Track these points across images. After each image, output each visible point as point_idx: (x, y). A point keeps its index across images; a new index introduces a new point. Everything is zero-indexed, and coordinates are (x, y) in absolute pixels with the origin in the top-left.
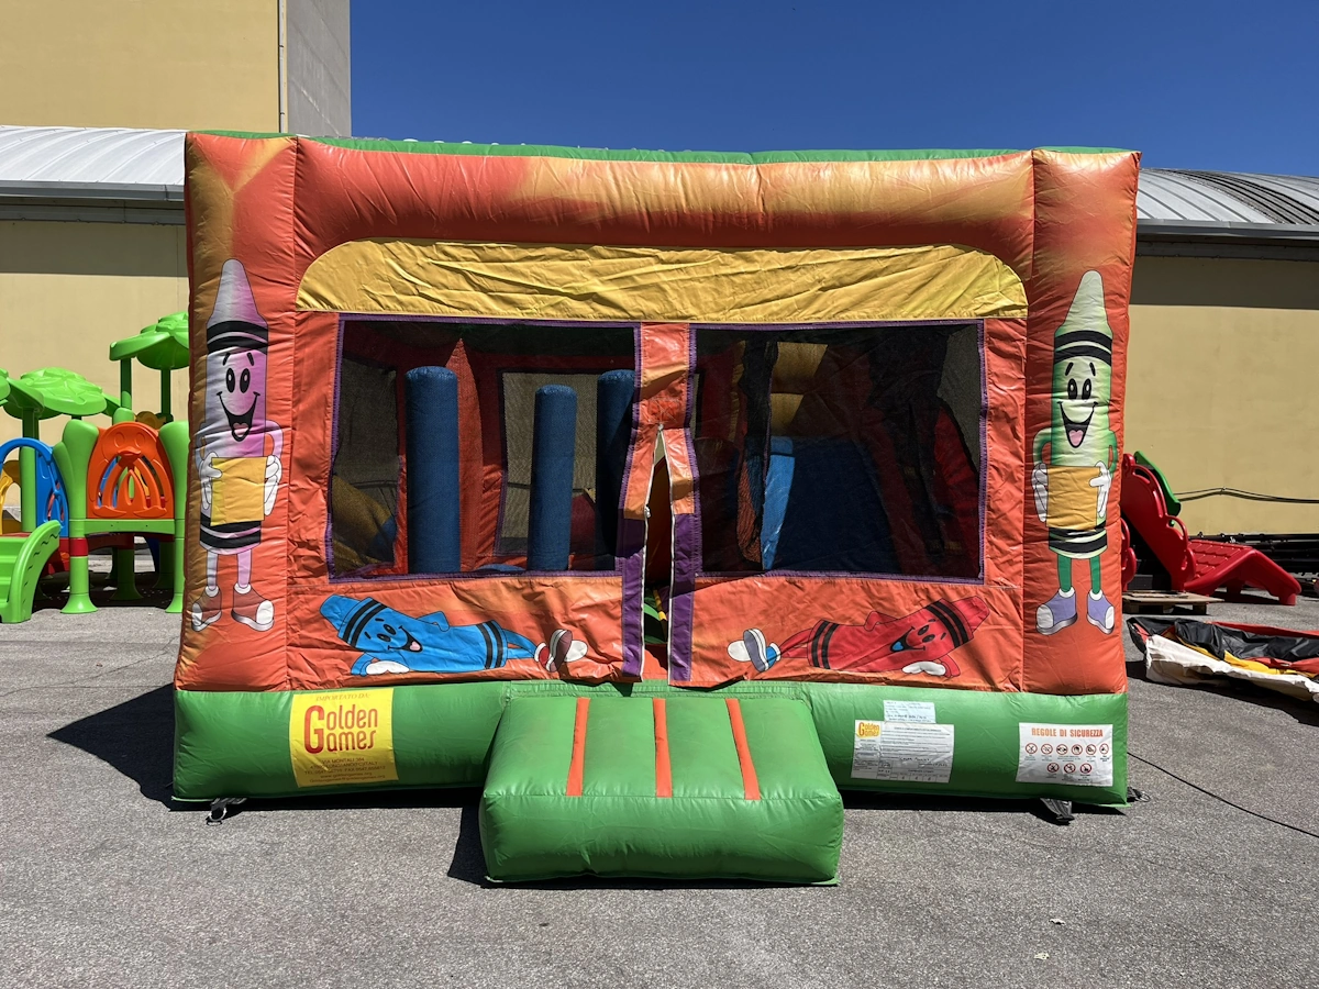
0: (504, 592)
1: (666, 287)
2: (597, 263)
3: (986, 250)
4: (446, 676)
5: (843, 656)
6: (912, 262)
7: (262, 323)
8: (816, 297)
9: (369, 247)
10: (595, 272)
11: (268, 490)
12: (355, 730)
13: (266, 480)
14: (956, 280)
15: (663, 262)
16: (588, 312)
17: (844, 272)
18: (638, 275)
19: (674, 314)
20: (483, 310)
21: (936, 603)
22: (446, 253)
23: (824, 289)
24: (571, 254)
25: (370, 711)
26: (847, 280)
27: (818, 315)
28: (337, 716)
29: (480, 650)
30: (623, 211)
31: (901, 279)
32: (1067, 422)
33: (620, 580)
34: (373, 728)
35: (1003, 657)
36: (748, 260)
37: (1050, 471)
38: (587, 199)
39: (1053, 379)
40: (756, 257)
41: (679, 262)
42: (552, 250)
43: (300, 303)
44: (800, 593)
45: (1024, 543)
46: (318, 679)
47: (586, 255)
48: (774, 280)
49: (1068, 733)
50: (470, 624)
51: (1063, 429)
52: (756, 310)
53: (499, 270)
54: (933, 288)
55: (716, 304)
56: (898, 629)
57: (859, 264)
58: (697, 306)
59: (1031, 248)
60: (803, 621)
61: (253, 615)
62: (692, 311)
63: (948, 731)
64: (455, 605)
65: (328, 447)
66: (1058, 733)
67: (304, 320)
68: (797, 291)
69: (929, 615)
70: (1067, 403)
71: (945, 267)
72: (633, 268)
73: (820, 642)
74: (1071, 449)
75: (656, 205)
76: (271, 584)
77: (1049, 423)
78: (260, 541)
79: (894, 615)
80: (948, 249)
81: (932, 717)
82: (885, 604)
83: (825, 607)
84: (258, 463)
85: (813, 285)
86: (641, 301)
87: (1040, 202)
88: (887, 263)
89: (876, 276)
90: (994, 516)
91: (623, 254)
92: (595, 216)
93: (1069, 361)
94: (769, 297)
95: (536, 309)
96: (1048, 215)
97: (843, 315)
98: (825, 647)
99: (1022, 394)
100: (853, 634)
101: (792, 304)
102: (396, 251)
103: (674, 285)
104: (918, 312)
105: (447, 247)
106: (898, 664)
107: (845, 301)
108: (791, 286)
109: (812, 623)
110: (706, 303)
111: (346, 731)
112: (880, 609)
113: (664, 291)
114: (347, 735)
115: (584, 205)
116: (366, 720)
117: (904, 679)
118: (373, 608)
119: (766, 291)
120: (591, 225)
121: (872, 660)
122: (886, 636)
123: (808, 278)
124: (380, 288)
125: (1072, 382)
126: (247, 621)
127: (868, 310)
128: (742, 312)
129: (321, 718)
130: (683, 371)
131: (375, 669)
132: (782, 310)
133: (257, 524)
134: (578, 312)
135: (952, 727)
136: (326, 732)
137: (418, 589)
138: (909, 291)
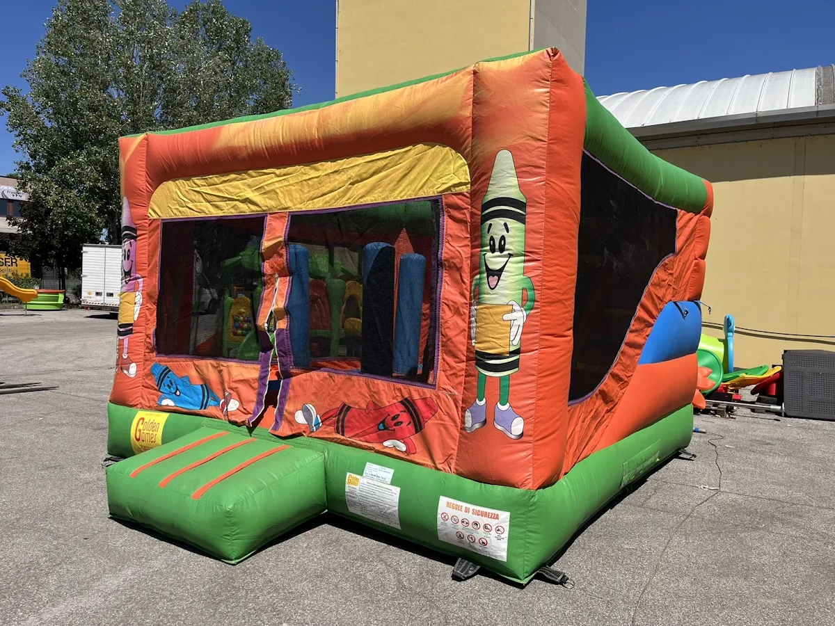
0: (210, 367)
1: (278, 191)
2: (250, 181)
3: (444, 144)
4: (186, 410)
5: (352, 429)
6: (400, 159)
7: (134, 226)
8: (348, 189)
9: (170, 184)
10: (249, 186)
11: (136, 308)
12: (151, 432)
13: (135, 303)
14: (424, 170)
15: (278, 176)
16: (246, 209)
17: (362, 171)
18: (266, 185)
19: (281, 207)
20: (207, 212)
21: (406, 399)
22: (195, 184)
23: (352, 184)
24: (240, 177)
25: (158, 424)
26: (364, 176)
27: (349, 201)
28: (147, 424)
29: (199, 399)
30: (256, 150)
31: (398, 170)
32: (488, 270)
33: (259, 366)
34: (157, 432)
35: (444, 446)
36: (317, 170)
37: (479, 307)
39: (481, 237)
40: (320, 167)
41: (285, 175)
42: (233, 176)
43: (149, 215)
44: (333, 384)
45: (467, 361)
46: (148, 405)
47: (247, 177)
48: (328, 180)
49: (471, 511)
50: (198, 383)
51: (485, 275)
52: (319, 200)
53: (213, 190)
54: (412, 176)
55: (301, 198)
56: (382, 414)
57: (371, 164)
58: (291, 201)
59: (470, 138)
60: (334, 403)
61: (128, 369)
62: (290, 204)
63: (396, 490)
64: (194, 373)
65: (157, 286)
66: (464, 509)
67: (151, 223)
68: (341, 185)
69: (402, 408)
70: (489, 254)
71: (419, 160)
72: (265, 181)
73: (341, 417)
74: (490, 291)
75: (269, 142)
76: (136, 355)
77: (478, 271)
78: (131, 333)
79: (380, 404)
80: (420, 147)
82: (376, 396)
83: (346, 395)
84: (132, 295)
85: (347, 181)
86: (267, 200)
87: (477, 102)
88: (383, 163)
89: (381, 172)
90: (445, 340)
91: (261, 174)
92: (244, 154)
93: (489, 222)
94: (325, 191)
95: (227, 210)
96: (484, 112)
97: (362, 200)
98: (343, 421)
99: (468, 250)
100: (359, 415)
101: (335, 195)
102: (179, 185)
103: (282, 189)
104: (403, 194)
105: (196, 180)
106: (381, 440)
107: (362, 191)
108: (336, 183)
109: (338, 405)
110: (296, 199)
111: (148, 432)
112: (374, 400)
113: (277, 193)
114: (148, 434)
115: (240, 148)
116: (155, 428)
117: (383, 450)
118: (167, 371)
119: (324, 188)
120: (244, 159)
121: (368, 434)
122: (376, 418)
123: (343, 177)
124: (174, 204)
125: (492, 239)
126: (125, 372)
127: (375, 195)
128: (313, 202)
129: (142, 424)
130: (281, 242)
131: (165, 402)
132: (331, 199)
133: (131, 325)
134: (242, 210)
135: (399, 489)
136: (142, 431)
137: (181, 363)
138: (397, 179)
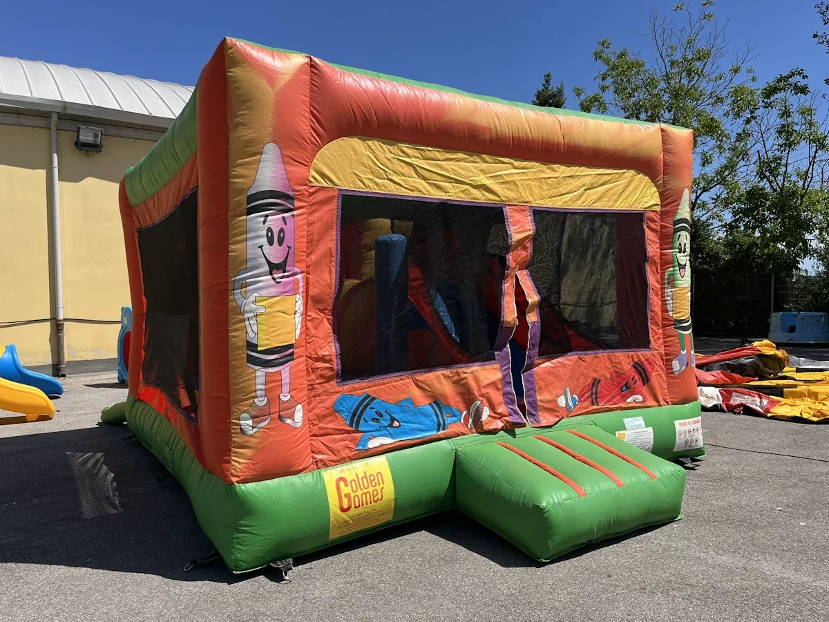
0: (444, 381)
1: (518, 183)
2: (484, 166)
3: (646, 174)
4: (417, 441)
5: (603, 397)
6: (619, 178)
7: (291, 193)
8: (583, 194)
9: (356, 142)
10: (483, 171)
11: (297, 320)
12: (371, 489)
13: (295, 313)
14: (635, 189)
15: (515, 168)
16: (481, 197)
17: (594, 181)
19: (522, 200)
20: (424, 192)
21: (636, 363)
22: (403, 152)
23: (585, 190)
24: (471, 159)
25: (377, 474)
26: (595, 185)
27: (584, 204)
28: (357, 480)
29: (433, 421)
30: (501, 135)
31: (616, 186)
32: (679, 264)
33: (498, 366)
34: (382, 486)
35: (662, 388)
36: (553, 170)
37: (673, 290)
38: (485, 125)
39: (673, 242)
40: (557, 169)
41: (523, 168)
42: (461, 155)
43: (312, 179)
44: (584, 364)
45: (662, 328)
46: (335, 458)
48: (564, 183)
49: (691, 423)
50: (424, 403)
51: (677, 268)
52: (558, 200)
53: (432, 165)
54: (626, 193)
55: (541, 195)
56: (624, 379)
57: (599, 177)
58: (532, 195)
59: (662, 175)
60: (586, 380)
61: (292, 416)
62: (531, 199)
63: (650, 429)
64: (416, 392)
65: (333, 287)
66: (687, 424)
67: (313, 193)
68: (575, 190)
69: (634, 370)
70: (678, 254)
71: (631, 181)
73: (594, 391)
74: (681, 278)
75: (517, 133)
77: (672, 265)
78: (293, 359)
79: (622, 371)
80: (632, 172)
81: (644, 425)
82: (619, 366)
83: (595, 371)
84: (291, 299)
85: (581, 187)
86: (506, 191)
87: (665, 151)
88: (609, 177)
89: (605, 184)
90: (653, 314)
91: (497, 161)
92: (487, 136)
93: (679, 233)
94: (563, 192)
95: (454, 194)
96: (670, 158)
97: (594, 205)
98: (596, 393)
99: (658, 250)
100: (606, 384)
101: (573, 198)
102: (374, 148)
103: (521, 182)
104: (622, 205)
105: (404, 147)
106: (625, 398)
107: (594, 197)
108: (571, 187)
109: (589, 381)
110: (536, 194)
111: (365, 491)
112: (615, 369)
113: (517, 185)
114: (365, 494)
115: (483, 129)
116: (376, 481)
117: (628, 406)
118: (368, 400)
119: (562, 189)
120: (485, 141)
121: (614, 398)
122: (619, 383)
123: (579, 183)
124: (364, 173)
125: (680, 244)
126: (289, 421)
127: (604, 203)
128: (552, 201)
129: (346, 485)
130: (530, 235)
131: (373, 444)
132: (569, 200)
133: (291, 346)
134: (476, 196)
135: (651, 428)
136: (352, 495)
137: (394, 383)
138: (619, 193)
